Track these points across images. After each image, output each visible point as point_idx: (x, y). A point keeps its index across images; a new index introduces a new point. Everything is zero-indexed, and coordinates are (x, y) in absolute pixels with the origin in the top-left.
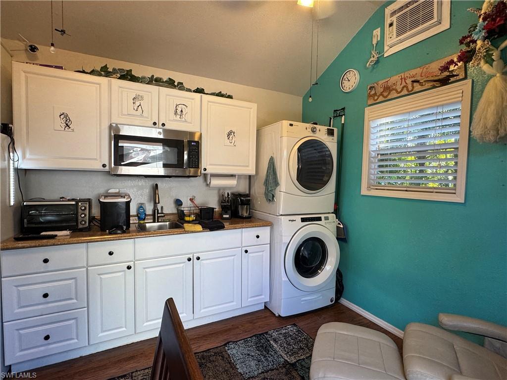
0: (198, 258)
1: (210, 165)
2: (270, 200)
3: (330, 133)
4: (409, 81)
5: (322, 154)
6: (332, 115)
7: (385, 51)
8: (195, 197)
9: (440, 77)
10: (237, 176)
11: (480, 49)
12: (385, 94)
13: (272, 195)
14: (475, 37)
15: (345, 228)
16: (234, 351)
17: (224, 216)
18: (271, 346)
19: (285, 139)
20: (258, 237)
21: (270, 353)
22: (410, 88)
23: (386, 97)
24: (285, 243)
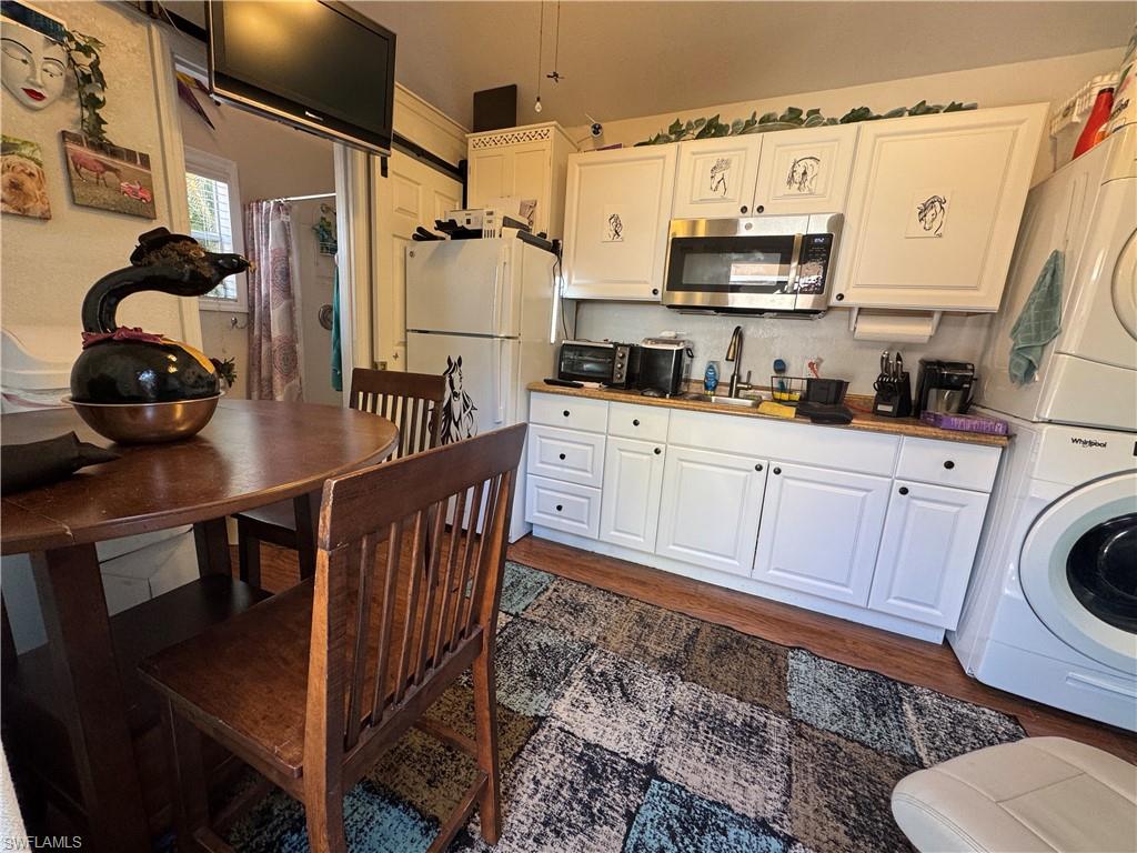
0: (778, 472)
1: (857, 286)
2: (1023, 379)
8: (822, 360)
10: (936, 316)
13: (1028, 365)
16: (803, 667)
17: (880, 408)
18: (901, 713)
20: (949, 465)
21: (886, 719)
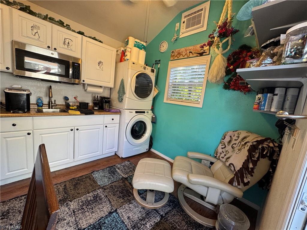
0: (77, 129)
1: (87, 79)
2: (120, 101)
3: (153, 71)
4: (188, 51)
5: (148, 81)
6: (154, 63)
7: (180, 35)
8: (77, 96)
9: (200, 52)
10: (103, 87)
11: (216, 41)
12: (178, 56)
13: (121, 99)
14: (215, 35)
15: (156, 117)
16: (97, 175)
17: (95, 108)
18: (116, 171)
19: (130, 70)
20: (113, 119)
21: (115, 174)
22: (188, 55)
23: (178, 58)
24: (126, 123)
